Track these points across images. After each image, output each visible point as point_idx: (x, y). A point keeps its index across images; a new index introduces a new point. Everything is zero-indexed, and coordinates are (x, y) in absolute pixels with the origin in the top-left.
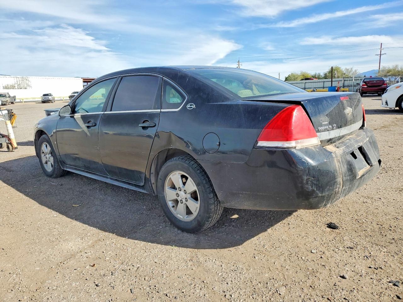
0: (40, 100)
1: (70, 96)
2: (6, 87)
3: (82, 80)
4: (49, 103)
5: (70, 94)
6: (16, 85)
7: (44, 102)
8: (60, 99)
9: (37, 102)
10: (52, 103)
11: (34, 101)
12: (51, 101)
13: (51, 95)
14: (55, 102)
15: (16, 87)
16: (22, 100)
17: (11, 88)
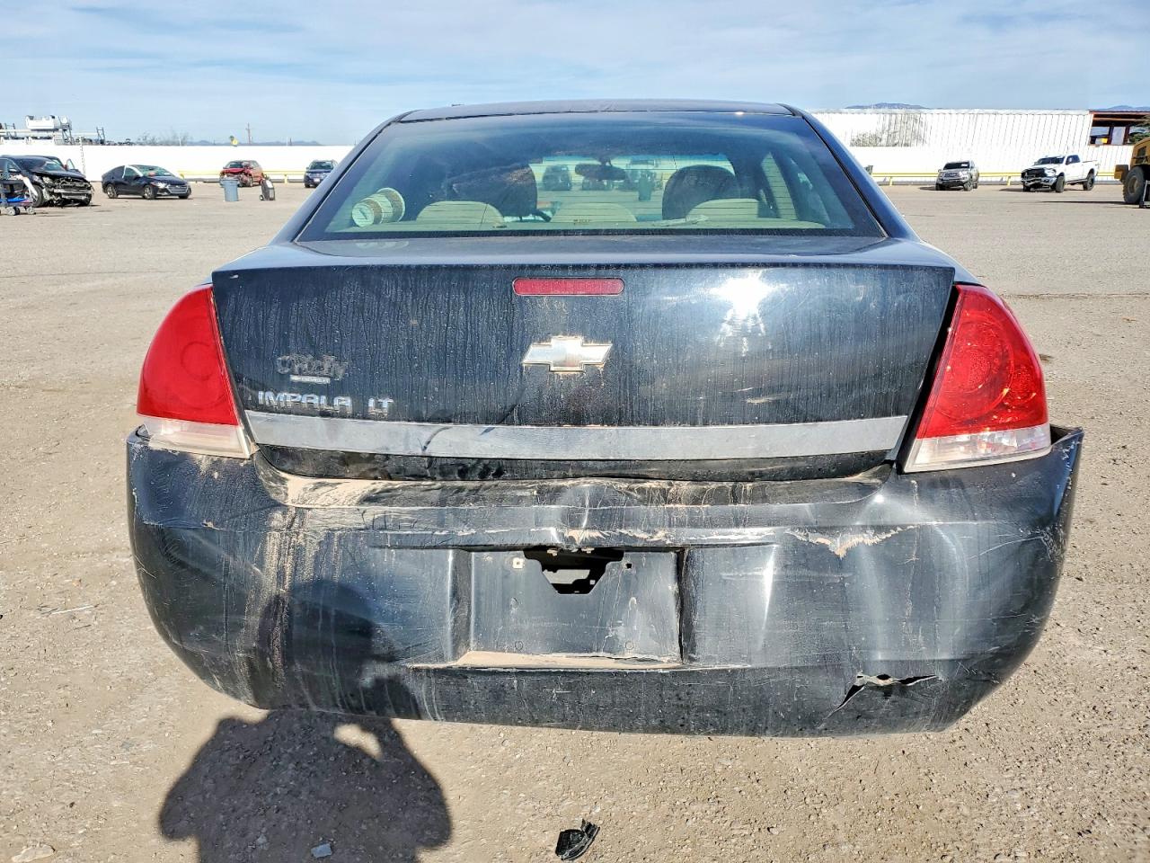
0: (934, 179)
1: (1028, 171)
2: (859, 140)
3: (1090, 118)
4: (959, 189)
5: (1030, 166)
6: (885, 136)
7: (942, 186)
8: (999, 179)
9: (924, 187)
10: (966, 190)
11: (915, 184)
12: (962, 184)
13: (968, 167)
14: (979, 187)
15: (884, 142)
16: (888, 179)
17: (870, 144)
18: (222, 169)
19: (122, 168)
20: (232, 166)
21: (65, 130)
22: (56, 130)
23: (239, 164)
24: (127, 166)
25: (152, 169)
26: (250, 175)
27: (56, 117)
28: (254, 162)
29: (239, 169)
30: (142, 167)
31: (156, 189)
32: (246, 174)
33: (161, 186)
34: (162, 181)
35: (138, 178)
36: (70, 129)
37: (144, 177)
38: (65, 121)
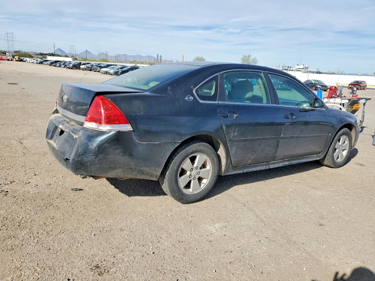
18: (350, 83)
19: (309, 80)
20: (354, 82)
21: (306, 69)
22: (303, 69)
23: (357, 82)
24: (311, 80)
25: (318, 81)
26: (360, 86)
27: (305, 65)
28: (364, 82)
29: (357, 84)
30: (315, 80)
31: (316, 87)
32: (358, 85)
33: (318, 86)
34: (319, 85)
35: (312, 83)
36: (308, 68)
37: (314, 83)
38: (307, 66)
